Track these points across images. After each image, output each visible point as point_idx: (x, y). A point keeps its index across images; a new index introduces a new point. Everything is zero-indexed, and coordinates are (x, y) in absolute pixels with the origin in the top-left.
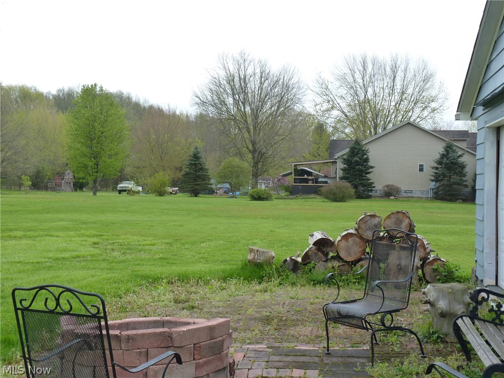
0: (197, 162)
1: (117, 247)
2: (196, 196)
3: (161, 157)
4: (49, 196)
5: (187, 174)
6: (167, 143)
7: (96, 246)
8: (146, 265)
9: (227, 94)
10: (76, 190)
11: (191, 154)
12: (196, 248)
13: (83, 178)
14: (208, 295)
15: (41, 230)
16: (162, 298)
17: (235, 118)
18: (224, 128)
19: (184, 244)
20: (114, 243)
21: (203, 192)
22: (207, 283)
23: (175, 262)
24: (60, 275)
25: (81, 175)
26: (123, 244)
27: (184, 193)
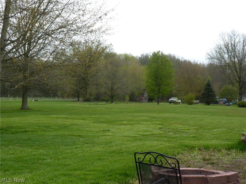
0: (209, 88)
1: (171, 130)
2: (209, 105)
3: (190, 85)
4: (137, 104)
5: (204, 94)
6: (194, 78)
7: (161, 129)
8: (186, 140)
9: (224, 53)
10: (149, 102)
11: (206, 83)
12: (211, 132)
13: (153, 96)
14: (221, 158)
15: (135, 121)
16: (197, 157)
17: (229, 65)
18: (223, 70)
19: (205, 130)
20: (169, 128)
21: (212, 103)
22: (219, 151)
23: (201, 139)
24: (146, 143)
25: (152, 94)
26: (174, 129)
27: (202, 103)
